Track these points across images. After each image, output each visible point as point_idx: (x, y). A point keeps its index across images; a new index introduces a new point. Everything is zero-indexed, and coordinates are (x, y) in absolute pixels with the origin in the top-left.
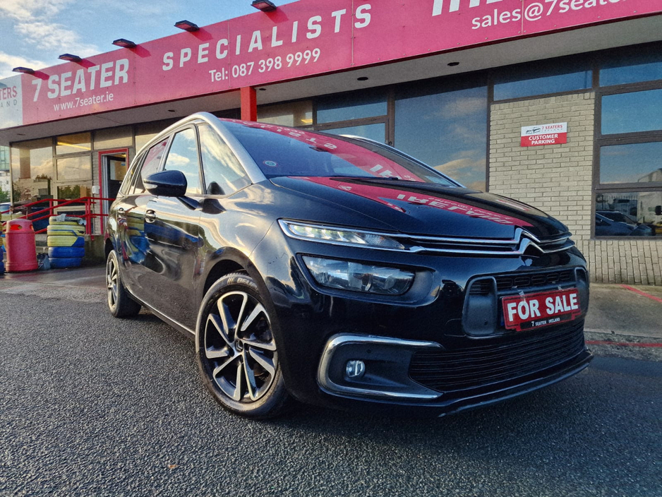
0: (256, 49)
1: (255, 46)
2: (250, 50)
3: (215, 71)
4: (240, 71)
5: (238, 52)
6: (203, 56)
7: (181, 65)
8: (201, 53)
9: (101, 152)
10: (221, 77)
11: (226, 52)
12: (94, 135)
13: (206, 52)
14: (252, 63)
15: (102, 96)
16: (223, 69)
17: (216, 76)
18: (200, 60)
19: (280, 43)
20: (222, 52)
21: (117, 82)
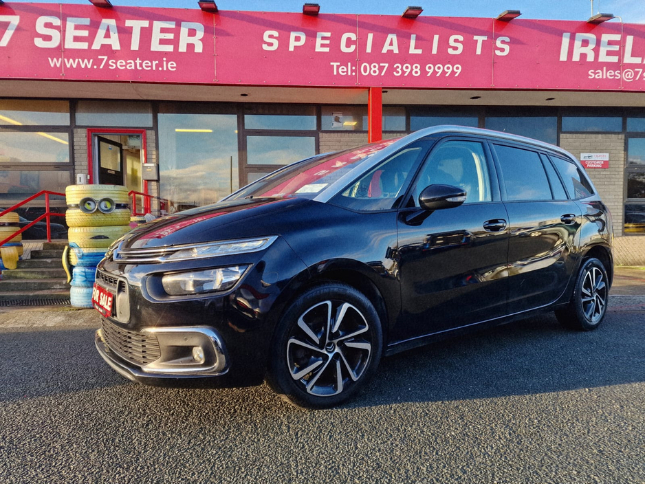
0: (390, 52)
1: (391, 48)
2: (384, 51)
3: (339, 64)
4: (372, 70)
5: (369, 50)
6: (323, 45)
7: (291, 49)
8: (319, 41)
9: (92, 131)
10: (347, 72)
11: (353, 48)
12: (74, 104)
13: (327, 42)
14: (387, 65)
15: (154, 63)
16: (349, 64)
17: (340, 70)
18: (318, 49)
19: (419, 51)
20: (348, 46)
21: (183, 48)
